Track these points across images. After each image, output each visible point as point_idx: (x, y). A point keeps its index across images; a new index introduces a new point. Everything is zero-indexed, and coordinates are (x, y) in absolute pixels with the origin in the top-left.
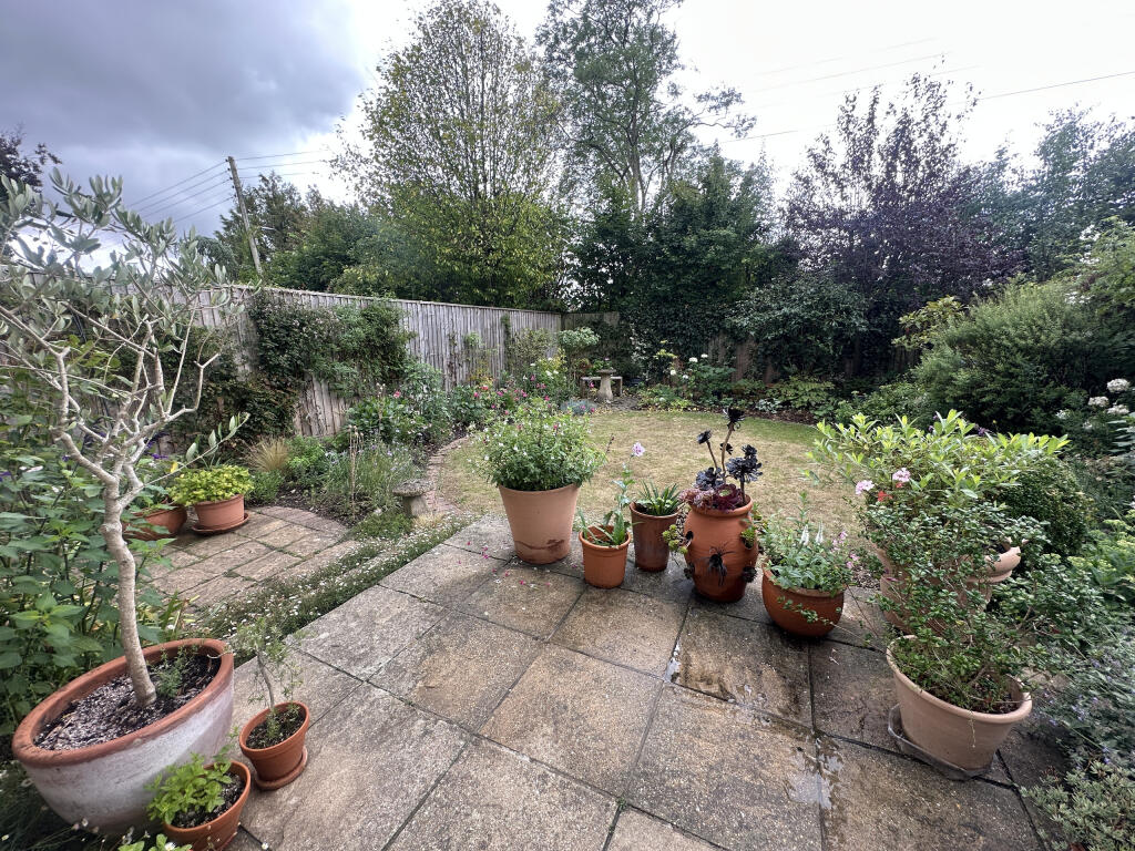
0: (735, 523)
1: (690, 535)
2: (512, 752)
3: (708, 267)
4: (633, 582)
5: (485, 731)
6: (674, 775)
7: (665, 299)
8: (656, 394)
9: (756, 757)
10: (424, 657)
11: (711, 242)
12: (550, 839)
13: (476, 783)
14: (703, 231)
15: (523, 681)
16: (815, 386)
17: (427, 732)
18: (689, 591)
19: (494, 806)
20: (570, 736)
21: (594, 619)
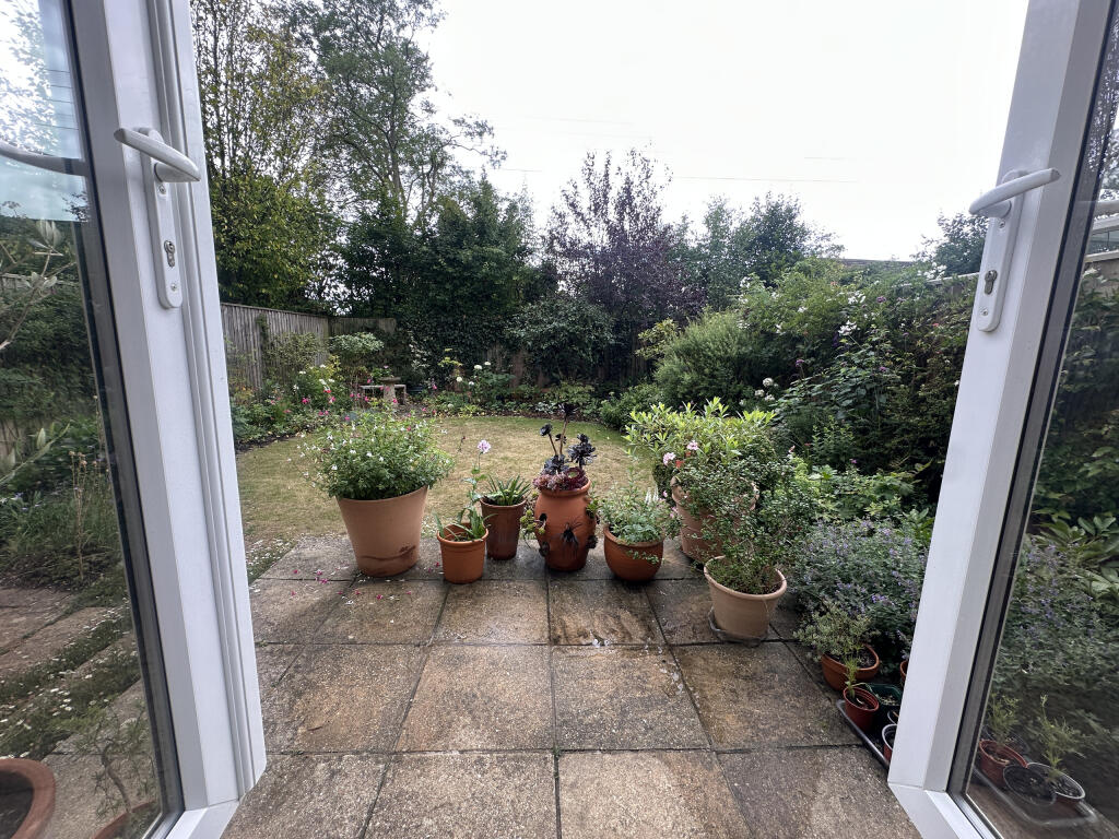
0: (580, 500)
1: (543, 517)
2: (439, 754)
3: (483, 280)
4: (491, 572)
5: (402, 745)
6: (587, 713)
7: (444, 308)
8: (443, 401)
9: (639, 677)
10: (292, 702)
11: (484, 259)
12: (507, 808)
13: (412, 797)
14: (477, 247)
15: (421, 688)
16: (581, 389)
17: (333, 773)
18: (542, 568)
19: (442, 806)
20: (489, 718)
21: (468, 612)
